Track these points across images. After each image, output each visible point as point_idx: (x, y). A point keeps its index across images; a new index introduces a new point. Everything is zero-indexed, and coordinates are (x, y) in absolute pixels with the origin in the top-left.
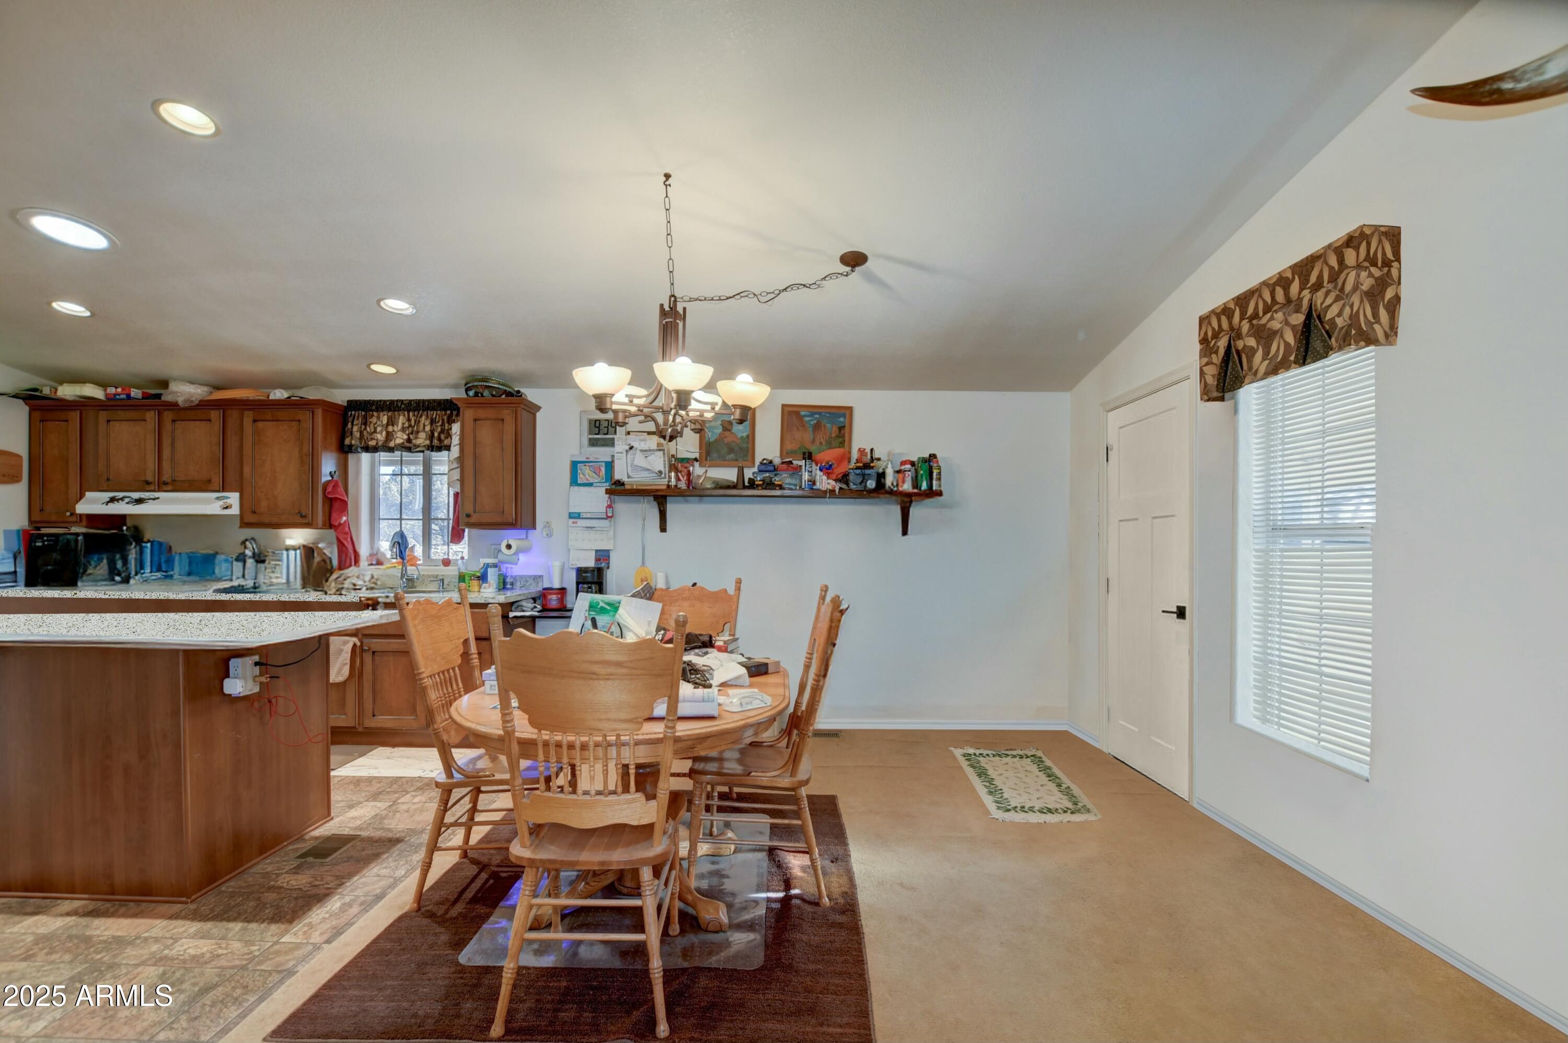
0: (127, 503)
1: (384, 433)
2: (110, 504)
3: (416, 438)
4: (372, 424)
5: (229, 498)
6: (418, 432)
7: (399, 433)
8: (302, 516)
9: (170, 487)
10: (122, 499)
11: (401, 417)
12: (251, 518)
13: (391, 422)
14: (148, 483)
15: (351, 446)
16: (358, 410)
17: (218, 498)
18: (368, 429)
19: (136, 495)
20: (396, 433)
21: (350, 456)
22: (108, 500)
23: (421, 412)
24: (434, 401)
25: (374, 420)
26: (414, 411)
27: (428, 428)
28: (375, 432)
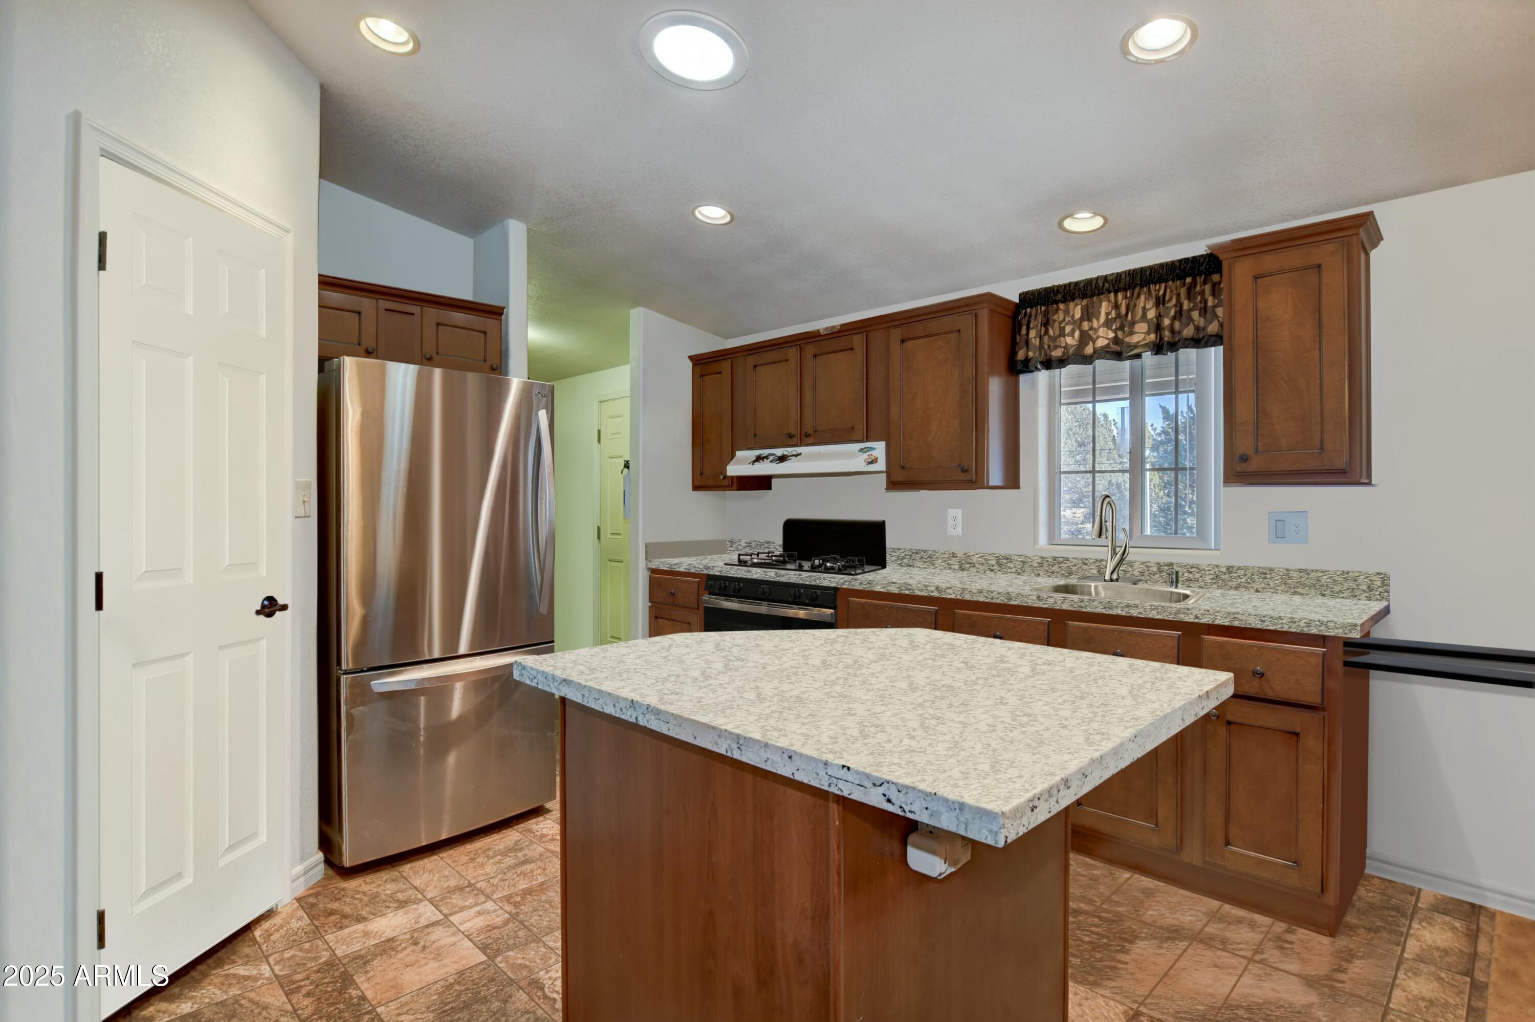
0: (771, 462)
1: (1077, 334)
2: (756, 463)
3: (1132, 333)
4: (1057, 324)
5: (874, 449)
6: (1133, 323)
7: (1101, 330)
8: (964, 471)
9: (811, 440)
10: (767, 457)
11: (1104, 304)
12: (899, 476)
13: (1088, 315)
14: (791, 436)
15: (1027, 361)
16: (1036, 305)
17: (861, 450)
18: (1051, 332)
19: (779, 452)
20: (1096, 330)
21: (1023, 378)
22: (754, 459)
23: (1137, 290)
24: (1161, 266)
25: (1061, 315)
26: (1125, 290)
27: (1151, 314)
28: (1062, 334)
